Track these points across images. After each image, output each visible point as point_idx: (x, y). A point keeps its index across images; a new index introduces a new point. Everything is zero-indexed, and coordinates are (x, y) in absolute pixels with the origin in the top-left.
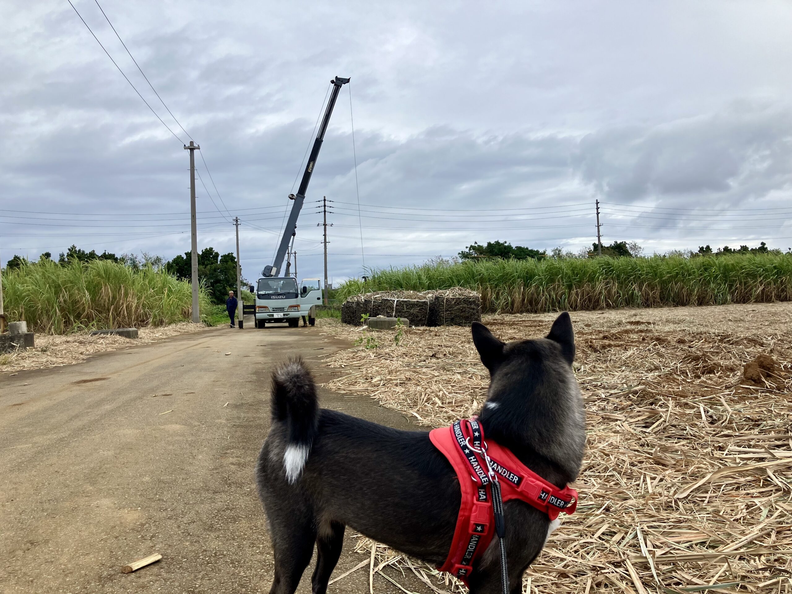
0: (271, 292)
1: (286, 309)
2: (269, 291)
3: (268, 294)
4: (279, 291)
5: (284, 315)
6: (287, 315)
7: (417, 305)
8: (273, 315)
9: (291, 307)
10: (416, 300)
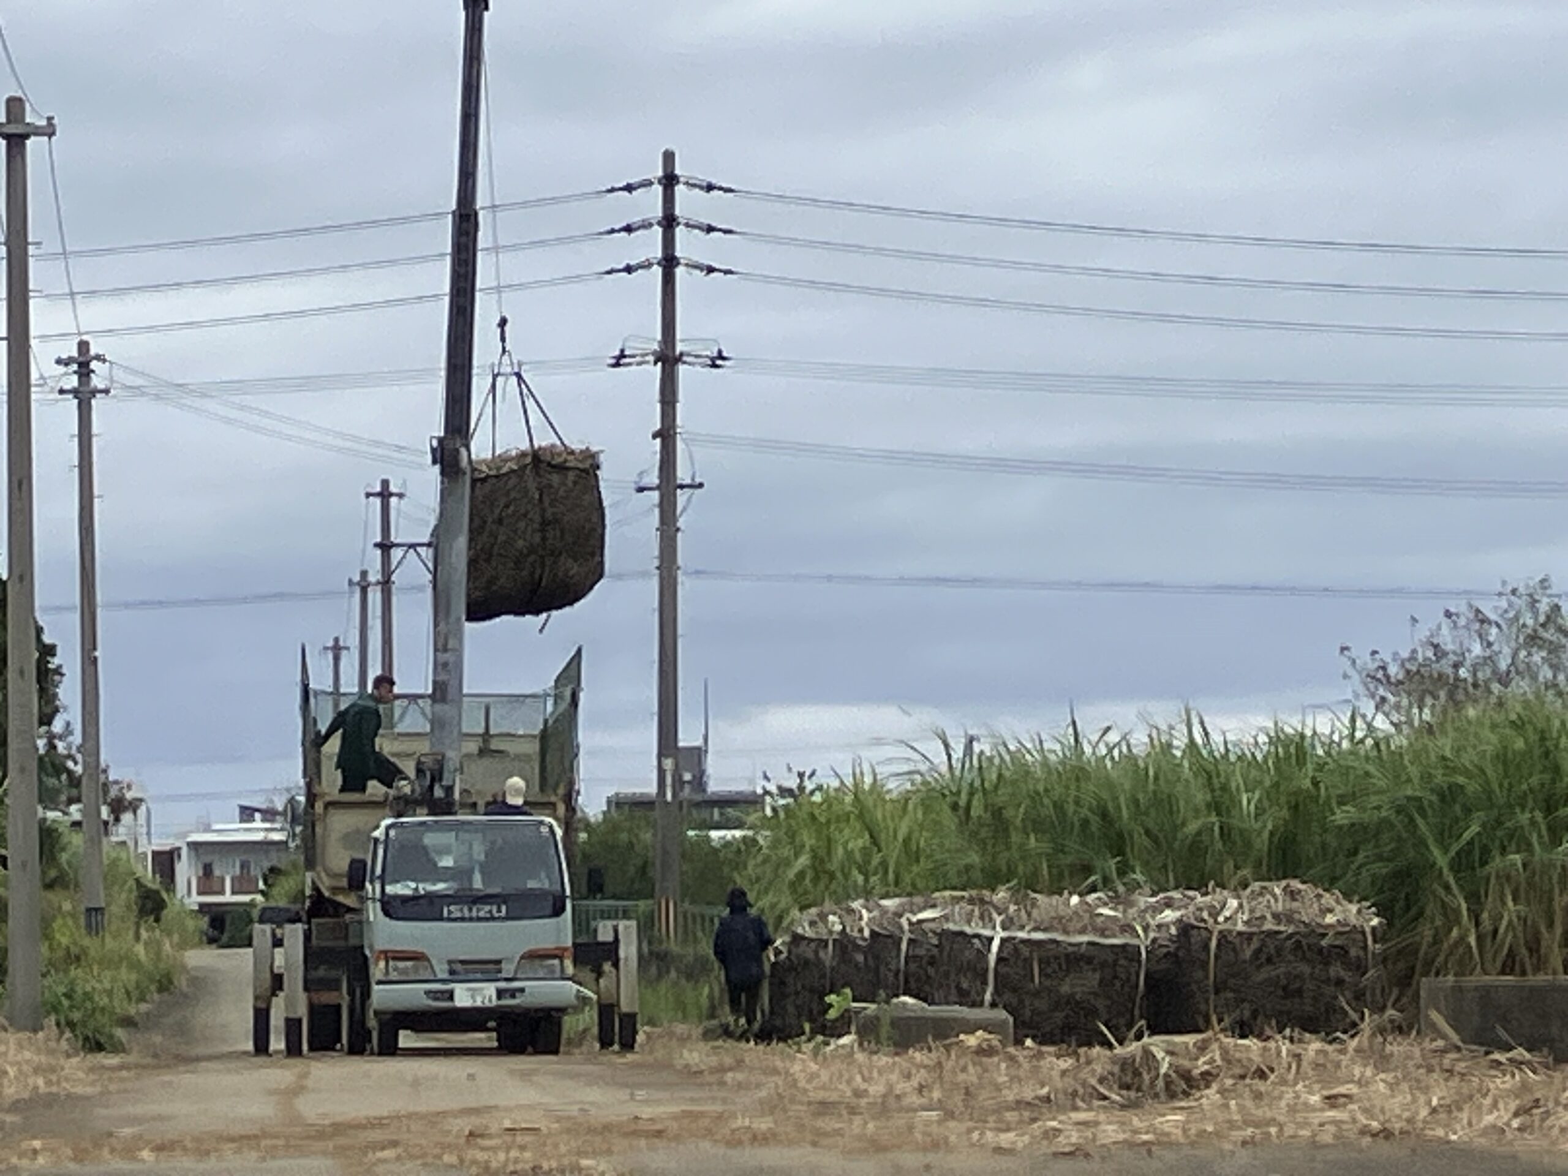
0: (440, 886)
1: (508, 969)
2: (435, 882)
3: (430, 897)
4: (478, 883)
5: (500, 993)
6: (513, 993)
7: (1089, 960)
8: (451, 996)
9: (533, 956)
10: (1084, 939)
